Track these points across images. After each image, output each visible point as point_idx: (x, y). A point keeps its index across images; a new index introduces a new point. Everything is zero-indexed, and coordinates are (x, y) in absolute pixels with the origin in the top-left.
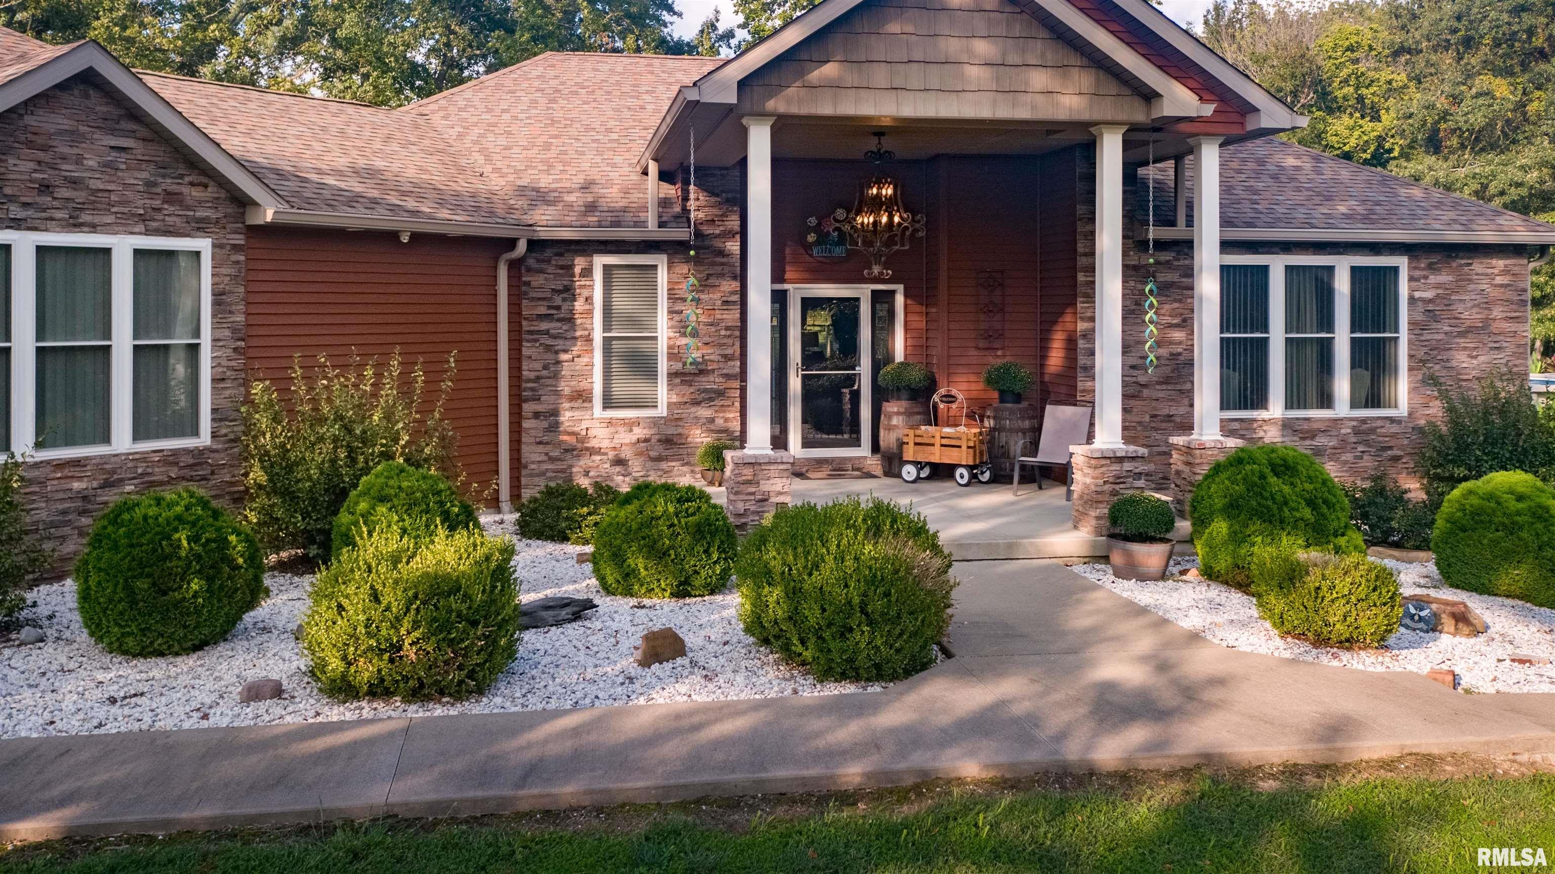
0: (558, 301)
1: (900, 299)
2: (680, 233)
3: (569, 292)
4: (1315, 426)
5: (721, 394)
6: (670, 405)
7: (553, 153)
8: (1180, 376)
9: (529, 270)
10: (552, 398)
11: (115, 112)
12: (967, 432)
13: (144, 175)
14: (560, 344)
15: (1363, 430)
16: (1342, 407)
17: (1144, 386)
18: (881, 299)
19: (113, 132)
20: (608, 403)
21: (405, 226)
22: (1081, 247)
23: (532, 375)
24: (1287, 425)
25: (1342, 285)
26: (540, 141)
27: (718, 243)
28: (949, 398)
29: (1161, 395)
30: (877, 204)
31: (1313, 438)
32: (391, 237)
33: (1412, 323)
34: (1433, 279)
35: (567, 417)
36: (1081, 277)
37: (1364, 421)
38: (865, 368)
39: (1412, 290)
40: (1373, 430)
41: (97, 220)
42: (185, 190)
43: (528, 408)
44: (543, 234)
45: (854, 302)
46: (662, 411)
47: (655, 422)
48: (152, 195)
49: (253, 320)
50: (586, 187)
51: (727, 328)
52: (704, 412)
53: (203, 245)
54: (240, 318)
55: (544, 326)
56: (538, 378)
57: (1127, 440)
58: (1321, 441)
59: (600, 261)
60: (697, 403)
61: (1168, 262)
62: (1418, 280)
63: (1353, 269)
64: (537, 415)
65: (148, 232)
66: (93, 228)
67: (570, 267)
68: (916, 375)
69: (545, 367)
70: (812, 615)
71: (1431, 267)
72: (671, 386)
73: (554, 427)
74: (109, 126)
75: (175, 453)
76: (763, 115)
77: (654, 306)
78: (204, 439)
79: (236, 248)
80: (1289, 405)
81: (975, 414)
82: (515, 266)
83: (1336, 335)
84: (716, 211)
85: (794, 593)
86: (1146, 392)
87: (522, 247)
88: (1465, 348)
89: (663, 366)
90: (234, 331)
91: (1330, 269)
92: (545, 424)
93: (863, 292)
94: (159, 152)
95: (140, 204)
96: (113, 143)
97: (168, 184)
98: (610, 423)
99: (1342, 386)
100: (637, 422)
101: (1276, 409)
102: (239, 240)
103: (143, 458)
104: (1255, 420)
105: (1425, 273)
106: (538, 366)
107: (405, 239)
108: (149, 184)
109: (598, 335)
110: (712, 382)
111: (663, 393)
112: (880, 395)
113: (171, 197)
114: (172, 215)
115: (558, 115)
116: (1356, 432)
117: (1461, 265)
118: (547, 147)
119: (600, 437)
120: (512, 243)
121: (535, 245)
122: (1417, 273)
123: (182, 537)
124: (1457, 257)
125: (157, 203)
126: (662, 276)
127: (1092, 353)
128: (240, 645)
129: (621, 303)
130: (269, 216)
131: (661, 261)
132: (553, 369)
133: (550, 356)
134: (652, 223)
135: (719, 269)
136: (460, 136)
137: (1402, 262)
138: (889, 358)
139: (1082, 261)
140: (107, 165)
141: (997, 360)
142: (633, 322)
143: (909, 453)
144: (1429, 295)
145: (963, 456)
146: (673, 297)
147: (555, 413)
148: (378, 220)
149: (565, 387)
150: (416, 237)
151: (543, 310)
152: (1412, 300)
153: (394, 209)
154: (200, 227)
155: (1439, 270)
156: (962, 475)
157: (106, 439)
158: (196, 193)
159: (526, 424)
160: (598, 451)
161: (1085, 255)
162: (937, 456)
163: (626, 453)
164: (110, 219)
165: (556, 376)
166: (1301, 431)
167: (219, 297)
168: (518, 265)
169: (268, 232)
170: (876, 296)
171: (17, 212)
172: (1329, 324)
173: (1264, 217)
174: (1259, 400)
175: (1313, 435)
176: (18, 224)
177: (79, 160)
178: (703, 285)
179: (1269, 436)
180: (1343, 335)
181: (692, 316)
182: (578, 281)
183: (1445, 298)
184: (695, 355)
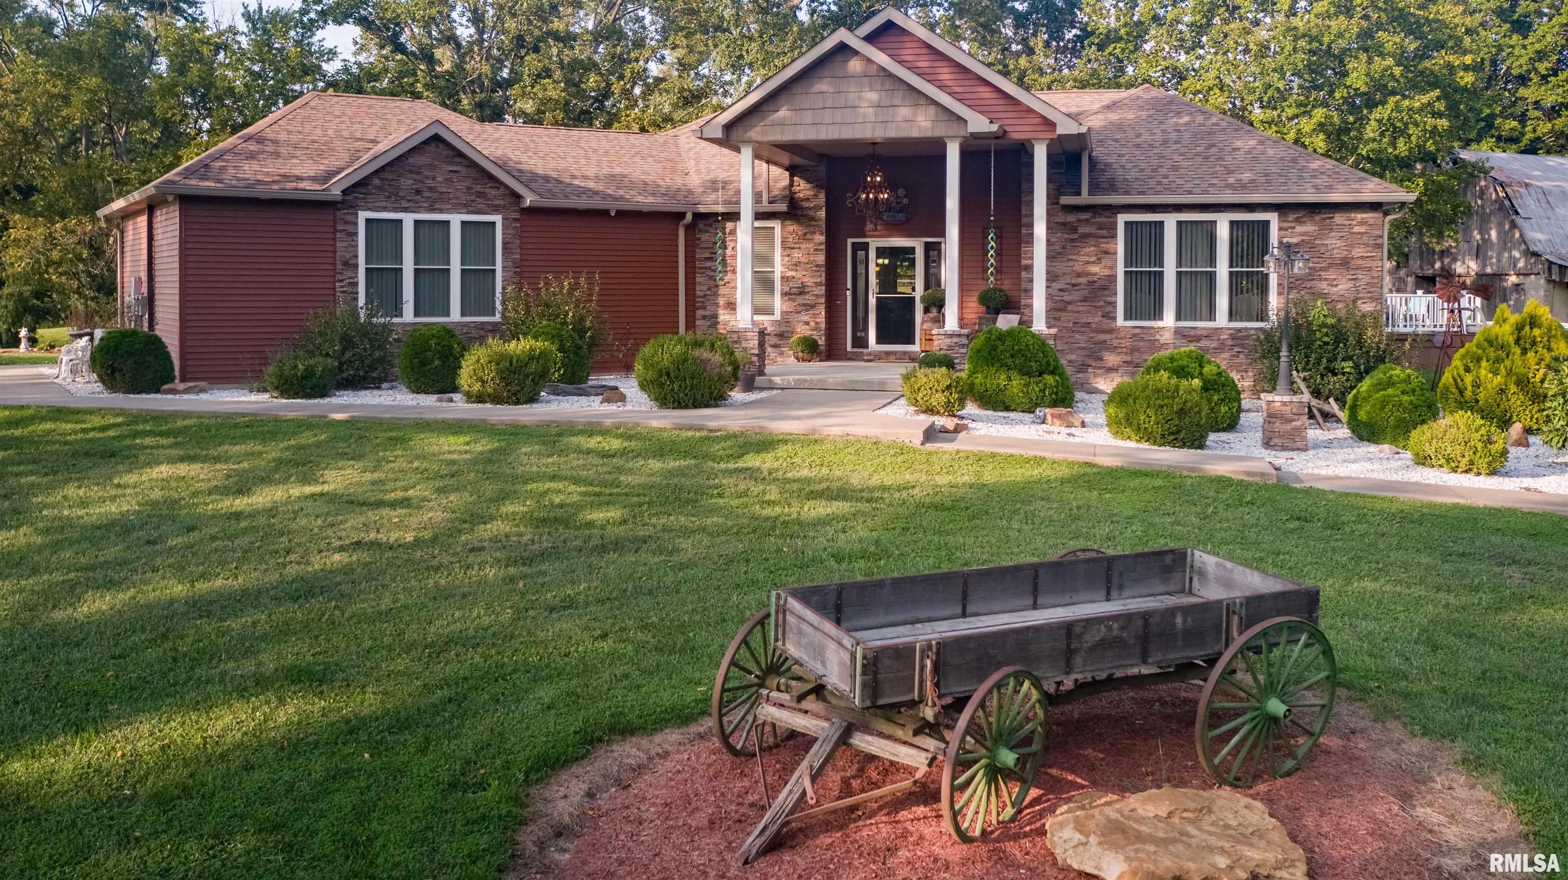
2: (785, 207)
4: (1199, 333)
5: (811, 307)
6: (782, 313)
8: (1096, 297)
9: (700, 231)
10: (713, 308)
11: (451, 153)
13: (467, 184)
14: (717, 275)
15: (1238, 337)
16: (1222, 319)
17: (1069, 303)
19: (451, 164)
21: (613, 207)
22: (1024, 211)
23: (701, 294)
24: (1178, 332)
25: (1223, 232)
27: (811, 213)
29: (1081, 309)
30: (871, 187)
31: (1198, 340)
32: (605, 213)
34: (1299, 229)
35: (722, 318)
36: (1024, 231)
37: (1239, 330)
38: (918, 292)
39: (1281, 236)
40: (1246, 337)
41: (443, 207)
42: (487, 191)
43: (700, 313)
44: (703, 209)
45: (911, 251)
46: (778, 316)
47: (773, 323)
48: (470, 194)
49: (525, 257)
51: (817, 266)
52: (803, 318)
53: (497, 219)
54: (518, 256)
55: (708, 264)
56: (705, 296)
58: (1204, 343)
60: (799, 312)
61: (1087, 220)
62: (1286, 229)
63: (1232, 223)
64: (704, 317)
65: (468, 213)
66: (441, 211)
67: (722, 229)
69: (709, 289)
71: (1298, 221)
72: (783, 301)
73: (715, 323)
74: (449, 160)
75: (482, 323)
76: (748, 142)
77: (773, 251)
78: (496, 318)
79: (515, 220)
80: (1179, 317)
82: (686, 227)
83: (1217, 269)
84: (811, 193)
86: (1070, 307)
87: (689, 217)
88: (1326, 279)
89: (778, 288)
90: (514, 263)
91: (1214, 223)
92: (709, 323)
93: (918, 243)
94: (473, 172)
95: (464, 198)
96: (451, 169)
97: (478, 188)
99: (1221, 305)
100: (763, 323)
101: (1169, 320)
102: (517, 215)
103: (466, 324)
104: (1153, 328)
105: (1292, 225)
106: (705, 288)
107: (613, 214)
108: (469, 188)
110: (808, 299)
111: (778, 306)
113: (480, 195)
114: (480, 203)
116: (1233, 338)
117: (1324, 219)
120: (682, 215)
121: (698, 216)
122: (1285, 225)
123: (432, 342)
124: (1320, 212)
125: (473, 198)
126: (779, 235)
127: (1031, 281)
130: (528, 203)
131: (776, 224)
132: (714, 290)
133: (711, 283)
134: (766, 202)
135: (812, 229)
137: (1273, 218)
139: (1025, 220)
140: (447, 180)
144: (1295, 240)
146: (784, 246)
147: (715, 316)
148: (596, 203)
149: (721, 301)
150: (619, 213)
151: (707, 255)
152: (1280, 244)
153: (606, 197)
154: (495, 210)
155: (1304, 222)
157: (448, 316)
158: (493, 192)
159: (698, 323)
161: (1027, 216)
164: (449, 206)
165: (716, 295)
166: (1189, 336)
167: (505, 244)
168: (689, 228)
169: (533, 211)
170: (928, 247)
171: (405, 204)
172: (1212, 261)
173: (1159, 188)
174: (1157, 314)
175: (1198, 339)
176: (405, 210)
177: (434, 178)
178: (802, 239)
179: (1165, 339)
180: (1223, 270)
181: (795, 258)
182: (730, 237)
183: (1309, 243)
184: (797, 283)
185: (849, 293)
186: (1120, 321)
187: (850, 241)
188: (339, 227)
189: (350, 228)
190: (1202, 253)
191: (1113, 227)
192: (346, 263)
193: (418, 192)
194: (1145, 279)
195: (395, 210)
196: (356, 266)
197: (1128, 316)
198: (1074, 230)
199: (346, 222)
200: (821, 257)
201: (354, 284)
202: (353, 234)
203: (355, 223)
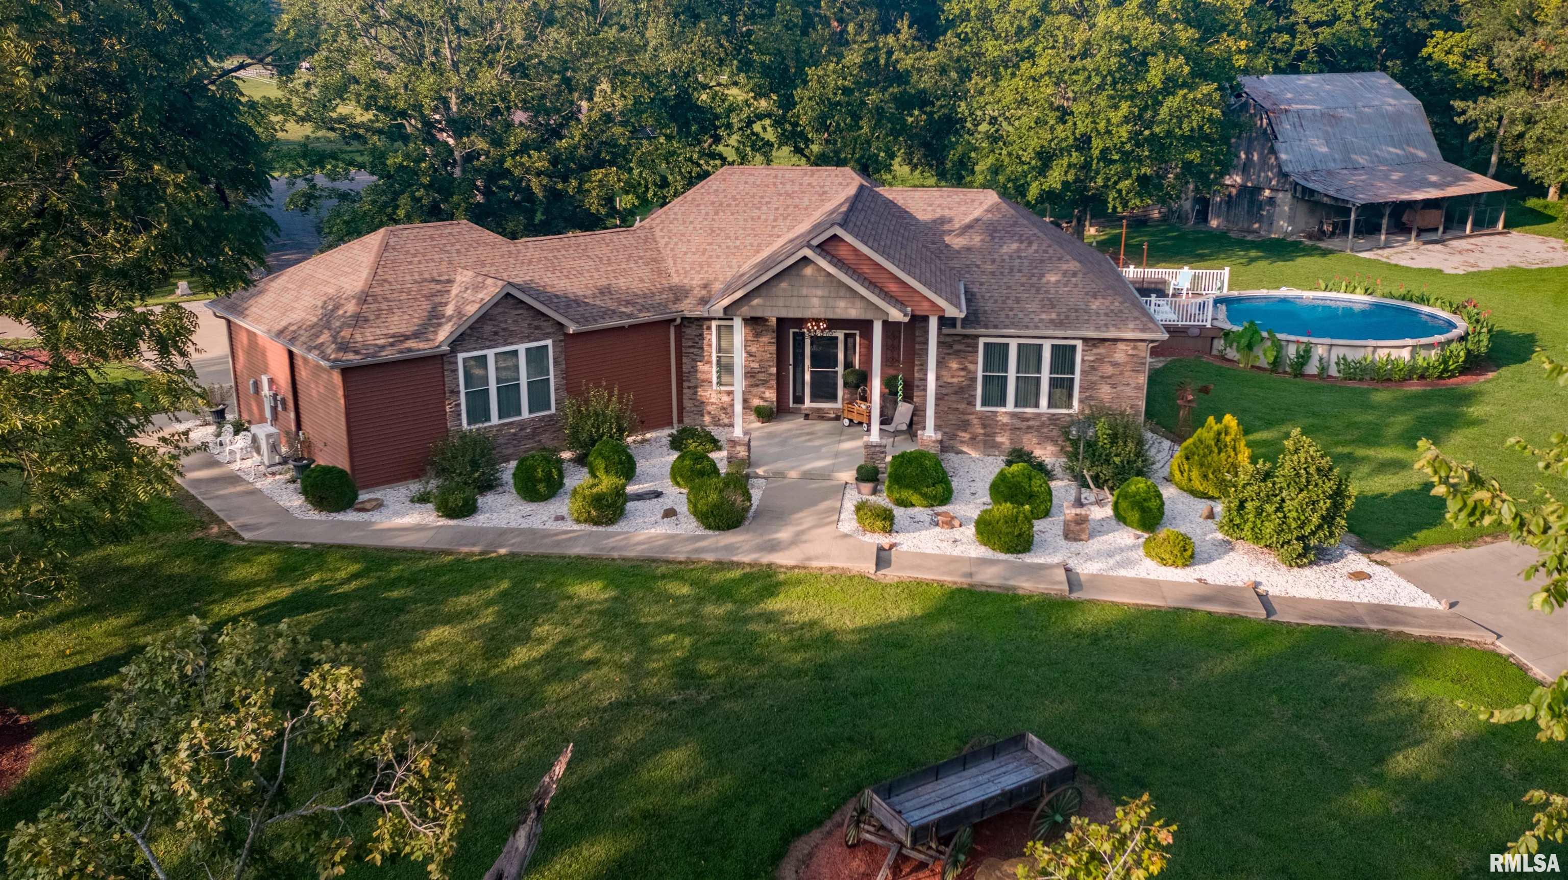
0: (697, 339)
1: (857, 338)
3: (701, 337)
4: (1028, 415)
5: (766, 382)
6: (746, 386)
8: (963, 391)
9: (683, 329)
10: (695, 381)
11: (516, 301)
13: (526, 322)
14: (698, 358)
15: (1053, 419)
16: (1043, 407)
17: (946, 394)
18: (850, 337)
19: (516, 309)
20: (719, 383)
21: (624, 324)
24: (1013, 415)
25: (1047, 353)
29: (953, 398)
32: (619, 328)
33: (1083, 371)
35: (700, 392)
36: (917, 346)
37: (1054, 415)
38: (840, 369)
39: (1083, 356)
40: (1058, 419)
41: (513, 341)
42: (540, 324)
43: (685, 384)
44: (687, 314)
45: (836, 339)
48: (529, 328)
49: (568, 366)
51: (770, 353)
52: (759, 389)
53: (549, 342)
54: (564, 366)
55: (692, 350)
56: (687, 372)
58: (1032, 423)
59: (712, 324)
60: (756, 385)
61: (959, 341)
62: (1086, 353)
63: (1053, 347)
64: (689, 388)
65: (530, 342)
66: (512, 344)
67: (701, 327)
68: (853, 378)
69: (692, 368)
71: (1094, 348)
72: (745, 378)
73: (696, 393)
74: (515, 307)
75: (544, 417)
78: (553, 411)
79: (562, 342)
80: (1016, 406)
82: (677, 326)
83: (1042, 376)
86: (946, 398)
87: (679, 321)
88: (1109, 384)
90: (562, 371)
91: (1041, 346)
92: (692, 392)
93: (840, 334)
94: (531, 313)
95: (526, 332)
96: (517, 314)
97: (536, 323)
98: (720, 392)
99: (1044, 401)
100: (731, 392)
101: (1010, 407)
102: (562, 338)
103: (533, 420)
104: (999, 412)
105: (1091, 351)
106: (688, 367)
107: (627, 327)
108: (528, 325)
109: (714, 356)
110: (762, 377)
113: (537, 328)
114: (537, 334)
116: (1050, 418)
117: (1110, 345)
119: (715, 398)
120: (674, 320)
121: (685, 320)
122: (1086, 350)
124: (1104, 344)
125: (532, 331)
128: (558, 499)
129: (722, 343)
130: (572, 331)
132: (695, 369)
133: (693, 363)
135: (766, 328)
138: (852, 365)
139: (917, 339)
140: (514, 321)
142: (726, 351)
143: (845, 414)
144: (1091, 358)
145: (866, 419)
146: (746, 340)
147: (696, 387)
148: (616, 323)
149: (701, 377)
150: (631, 326)
151: (690, 344)
152: (1083, 361)
153: (621, 314)
154: (546, 336)
155: (1098, 350)
157: (520, 414)
158: (545, 324)
159: (685, 391)
160: (713, 404)
162: (855, 417)
163: (727, 405)
164: (517, 340)
165: (697, 372)
166: (1022, 417)
167: (556, 361)
168: (678, 328)
169: (576, 335)
170: (847, 336)
171: (488, 343)
172: (1039, 370)
173: (1007, 322)
174: (1003, 402)
175: (1028, 420)
176: (489, 347)
177: (506, 321)
178: (757, 335)
179: (1005, 420)
180: (1045, 376)
181: (753, 349)
182: (705, 332)
183: (1100, 360)
184: (755, 365)
185: (791, 368)
186: (979, 407)
187: (792, 331)
188: (446, 367)
189: (453, 367)
190: (1033, 361)
191: (976, 346)
192: (452, 392)
193: (496, 333)
194: (996, 381)
195: (482, 349)
196: (459, 392)
197: (984, 404)
198: (951, 346)
199: (450, 363)
200: (773, 348)
201: (459, 405)
202: (456, 371)
203: (456, 363)
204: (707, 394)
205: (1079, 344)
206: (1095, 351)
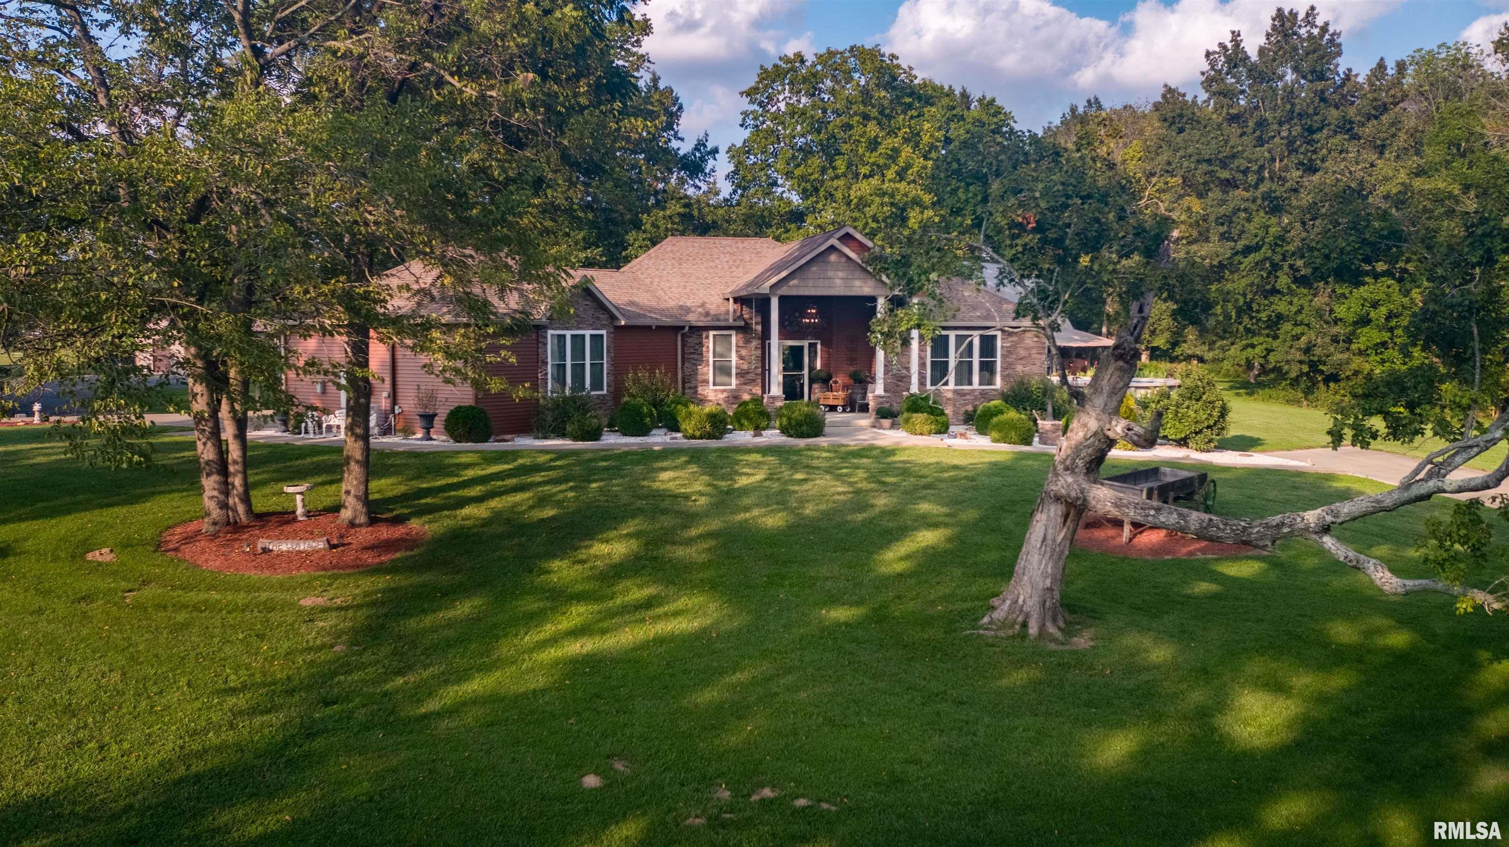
0: (697, 348)
1: (819, 347)
2: (742, 323)
3: (701, 344)
4: (966, 392)
5: (754, 380)
6: (736, 385)
7: (688, 290)
9: (689, 337)
10: (695, 382)
12: (841, 394)
13: (593, 312)
14: (698, 363)
15: (983, 393)
16: (976, 385)
18: (812, 346)
19: (585, 300)
20: (714, 385)
21: (653, 324)
24: (955, 392)
25: (976, 341)
26: (682, 284)
27: (753, 327)
28: (836, 382)
30: (811, 316)
31: (964, 396)
32: (649, 328)
33: (1002, 355)
35: (700, 389)
37: (983, 390)
38: (806, 372)
39: (1002, 343)
40: (987, 394)
41: (583, 326)
42: (602, 315)
43: (688, 383)
44: (694, 324)
45: (801, 348)
46: (733, 387)
47: (731, 390)
48: (594, 318)
49: (616, 355)
50: (703, 305)
51: (756, 357)
52: (748, 387)
53: (603, 332)
54: (612, 354)
55: (693, 356)
56: (691, 375)
57: (885, 391)
58: (967, 397)
59: (712, 333)
60: (745, 384)
62: (1004, 340)
63: (980, 336)
64: (691, 388)
65: (593, 329)
66: (582, 329)
67: (701, 335)
68: (823, 375)
69: (693, 371)
70: (793, 423)
71: (1009, 335)
72: (737, 378)
73: (696, 392)
75: (599, 395)
76: (777, 296)
77: (730, 350)
78: (605, 392)
79: (612, 333)
80: (956, 384)
81: (845, 387)
82: (683, 335)
83: (974, 359)
84: (753, 315)
85: (789, 419)
87: (687, 329)
88: (1021, 364)
89: (734, 371)
90: (611, 358)
91: (972, 336)
92: (694, 391)
93: (805, 343)
94: (595, 305)
95: (592, 321)
96: (586, 303)
97: (597, 314)
98: (715, 391)
99: (976, 378)
100: (725, 391)
101: (952, 386)
102: (613, 330)
103: (592, 396)
104: (944, 390)
105: (1006, 337)
106: (691, 370)
107: (654, 328)
108: (594, 314)
109: (711, 360)
110: (751, 376)
111: (734, 381)
112: (812, 381)
113: (598, 318)
114: (599, 323)
115: (684, 271)
116: (981, 394)
117: (1020, 335)
118: (685, 287)
119: (711, 396)
120: (683, 328)
121: (691, 328)
122: (1004, 337)
125: (595, 320)
126: (734, 339)
129: (718, 349)
130: (623, 323)
131: (733, 333)
132: (695, 372)
133: (695, 367)
134: (731, 321)
136: (652, 283)
138: (815, 368)
140: (585, 310)
141: (852, 369)
142: (721, 356)
143: (821, 402)
144: (1008, 344)
145: (841, 402)
146: (737, 346)
147: (696, 387)
149: (700, 378)
150: (656, 327)
151: (693, 350)
152: (1002, 347)
153: (651, 318)
154: (605, 327)
155: (1012, 336)
156: (840, 409)
157: (585, 390)
158: (604, 317)
159: (686, 391)
160: (710, 401)
162: (831, 402)
163: (721, 402)
164: (585, 326)
165: (696, 374)
166: (960, 394)
167: (608, 347)
169: (625, 328)
170: (810, 345)
171: (567, 325)
172: (971, 356)
173: (948, 318)
174: (946, 382)
176: (567, 329)
177: (579, 309)
178: (747, 342)
179: (950, 395)
180: (976, 360)
181: (744, 352)
182: (704, 341)
183: (1014, 346)
184: (745, 367)
186: (928, 387)
188: (541, 340)
189: (545, 341)
190: (967, 348)
192: (542, 361)
194: (940, 365)
195: (564, 329)
196: (547, 363)
197: (931, 384)
199: (543, 337)
200: (759, 352)
201: (546, 374)
202: (545, 344)
203: (546, 338)
204: (705, 393)
205: (999, 333)
206: (1010, 339)
